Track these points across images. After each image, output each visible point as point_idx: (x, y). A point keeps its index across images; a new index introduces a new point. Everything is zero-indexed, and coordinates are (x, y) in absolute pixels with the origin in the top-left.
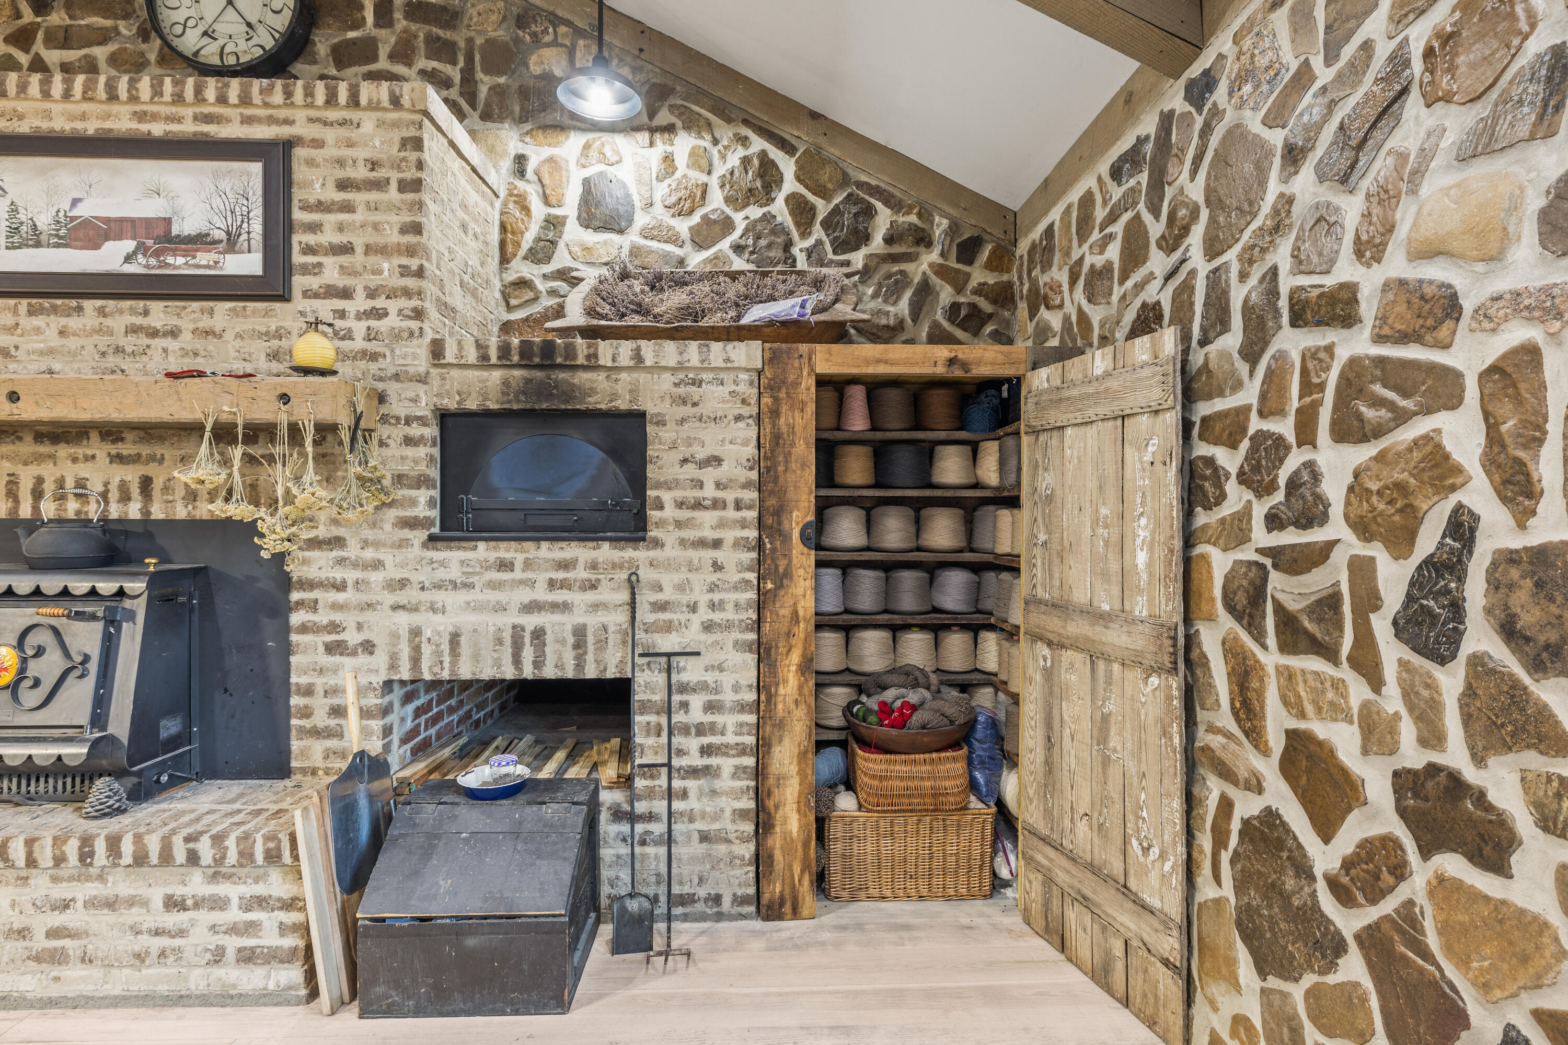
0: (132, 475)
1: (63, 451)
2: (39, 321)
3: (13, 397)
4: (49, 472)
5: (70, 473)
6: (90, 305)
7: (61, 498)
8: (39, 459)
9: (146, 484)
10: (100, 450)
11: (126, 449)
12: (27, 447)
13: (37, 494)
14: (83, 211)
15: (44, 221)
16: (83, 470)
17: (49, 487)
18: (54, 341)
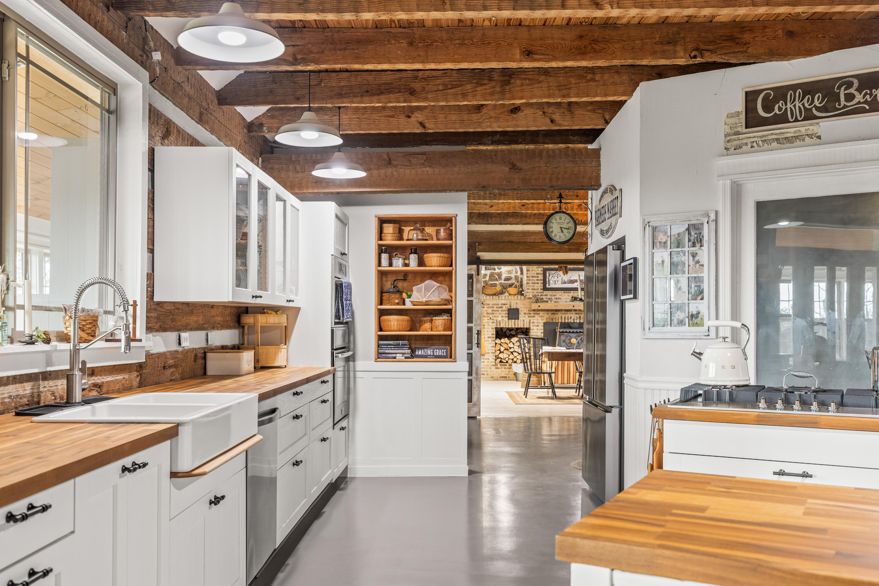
0: (578, 316)
1: (568, 313)
2: (565, 294)
3: (574, 306)
4: (567, 316)
5: (569, 316)
6: (572, 292)
7: (568, 319)
8: (565, 314)
9: (580, 317)
10: (574, 313)
11: (577, 312)
12: (563, 312)
13: (565, 319)
14: (571, 279)
15: (566, 280)
16: (571, 315)
17: (566, 318)
18: (567, 297)
